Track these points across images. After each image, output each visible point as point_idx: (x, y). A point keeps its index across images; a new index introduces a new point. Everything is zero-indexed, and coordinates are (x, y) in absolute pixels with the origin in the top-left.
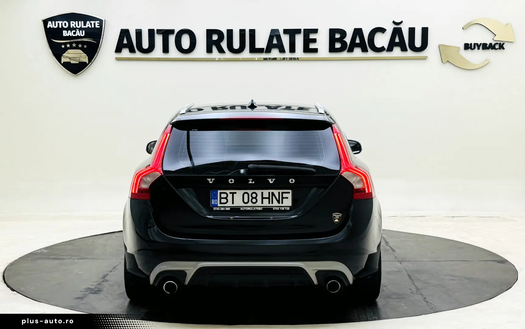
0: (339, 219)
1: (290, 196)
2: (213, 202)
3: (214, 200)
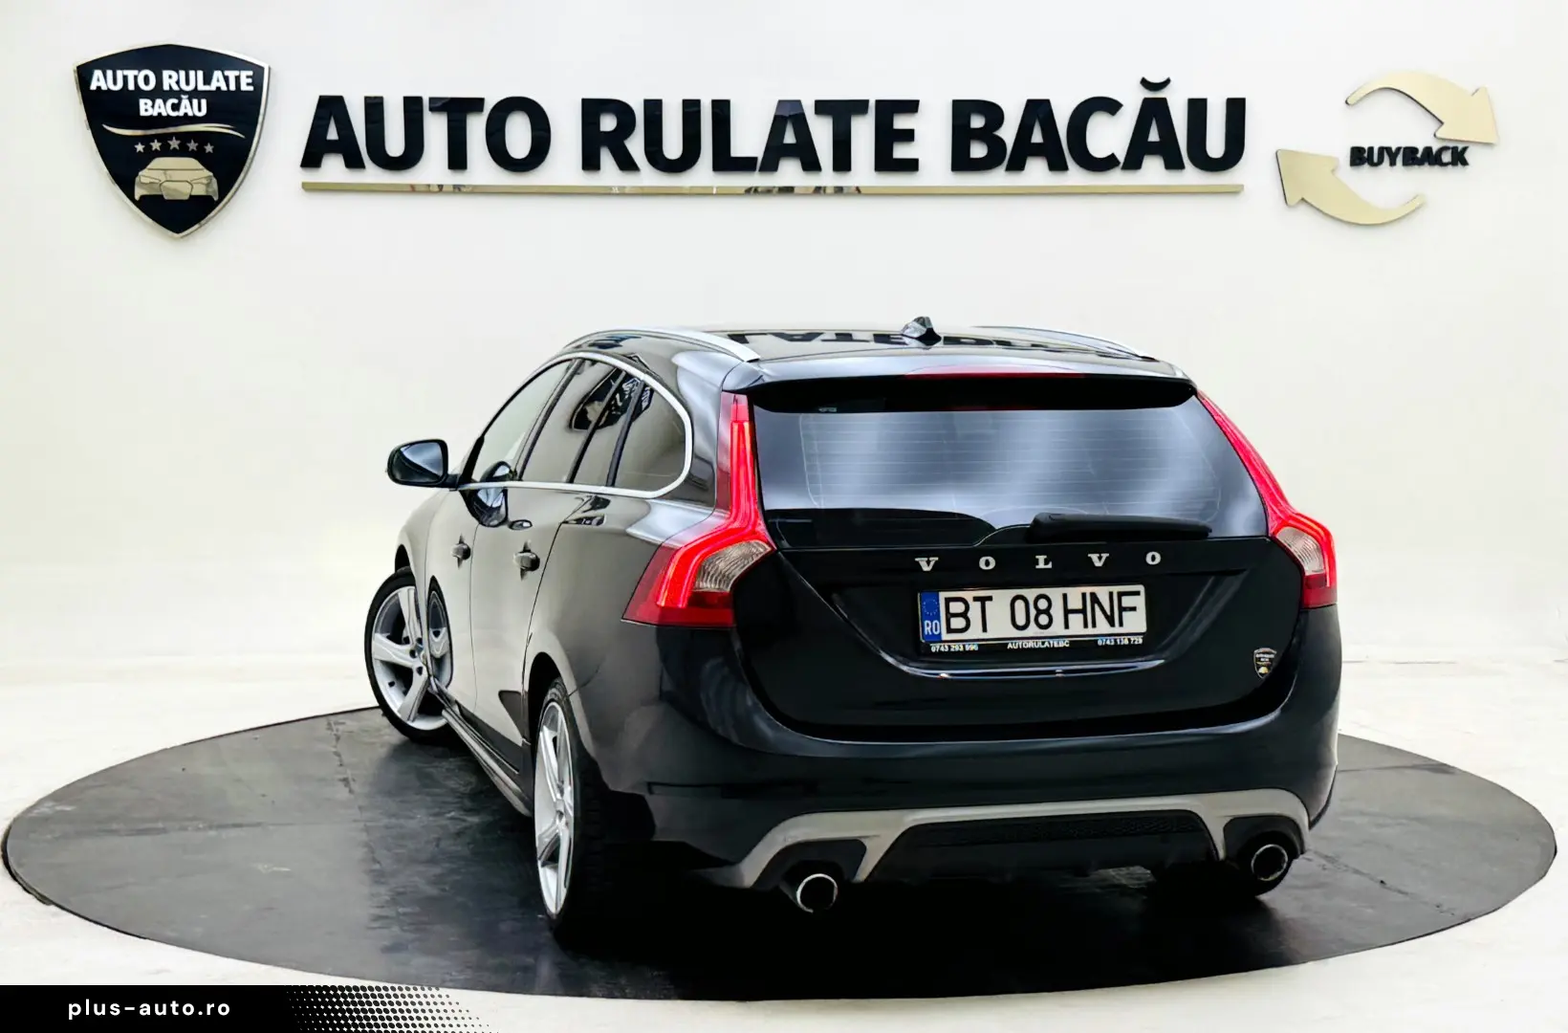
0: (1268, 667)
1: (1140, 602)
2: (929, 628)
3: (929, 622)
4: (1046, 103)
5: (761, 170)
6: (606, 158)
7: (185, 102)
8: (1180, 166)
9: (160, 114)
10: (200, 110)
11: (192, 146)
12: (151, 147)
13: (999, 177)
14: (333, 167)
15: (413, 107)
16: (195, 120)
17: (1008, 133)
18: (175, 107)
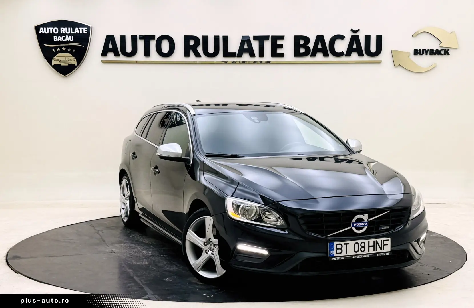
4: (323, 36)
5: (238, 56)
6: (191, 53)
7: (67, 37)
8: (363, 55)
9: (60, 40)
10: (71, 39)
11: (69, 50)
12: (57, 50)
13: (308, 59)
14: (111, 56)
15: (134, 38)
16: (70, 42)
17: (311, 45)
18: (64, 38)
